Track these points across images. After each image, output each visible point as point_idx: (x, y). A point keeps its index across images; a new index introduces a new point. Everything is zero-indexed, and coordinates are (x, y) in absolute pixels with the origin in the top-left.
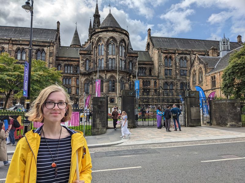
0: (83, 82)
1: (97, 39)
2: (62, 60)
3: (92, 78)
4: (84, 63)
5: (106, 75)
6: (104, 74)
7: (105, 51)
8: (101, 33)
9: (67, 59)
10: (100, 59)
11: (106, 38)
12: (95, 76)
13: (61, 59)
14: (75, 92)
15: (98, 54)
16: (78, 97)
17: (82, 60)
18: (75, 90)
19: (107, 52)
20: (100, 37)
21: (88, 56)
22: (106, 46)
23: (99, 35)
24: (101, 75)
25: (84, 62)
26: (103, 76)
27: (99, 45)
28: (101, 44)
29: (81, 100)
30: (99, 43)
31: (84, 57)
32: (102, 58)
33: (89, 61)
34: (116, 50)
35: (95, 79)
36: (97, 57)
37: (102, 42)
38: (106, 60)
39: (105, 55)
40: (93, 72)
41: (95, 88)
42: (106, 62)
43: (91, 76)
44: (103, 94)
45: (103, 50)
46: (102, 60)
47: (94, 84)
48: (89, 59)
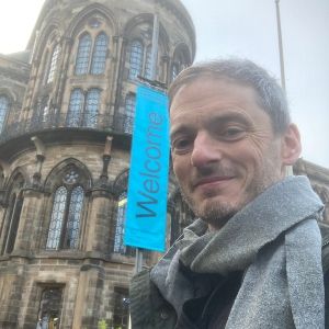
1: (76, 10)
3: (18, 175)
5: (106, 160)
6: (96, 156)
7: (114, 60)
10: (79, 88)
11: (124, 11)
12: (41, 159)
15: (71, 67)
19: (122, 64)
21: (8, 83)
22: (121, 40)
24: (80, 159)
26: (89, 166)
27: (86, 33)
28: (93, 32)
30: (87, 28)
32: (96, 84)
33: (10, 105)
34: (160, 72)
35: (37, 176)
36: (68, 81)
37: (104, 27)
38: (114, 98)
39: (108, 77)
40: (33, 139)
41: (26, 222)
42: (111, 104)
43: (14, 166)
44: (73, 261)
45: (104, 54)
46: (91, 96)
47: (26, 201)
48: (13, 94)
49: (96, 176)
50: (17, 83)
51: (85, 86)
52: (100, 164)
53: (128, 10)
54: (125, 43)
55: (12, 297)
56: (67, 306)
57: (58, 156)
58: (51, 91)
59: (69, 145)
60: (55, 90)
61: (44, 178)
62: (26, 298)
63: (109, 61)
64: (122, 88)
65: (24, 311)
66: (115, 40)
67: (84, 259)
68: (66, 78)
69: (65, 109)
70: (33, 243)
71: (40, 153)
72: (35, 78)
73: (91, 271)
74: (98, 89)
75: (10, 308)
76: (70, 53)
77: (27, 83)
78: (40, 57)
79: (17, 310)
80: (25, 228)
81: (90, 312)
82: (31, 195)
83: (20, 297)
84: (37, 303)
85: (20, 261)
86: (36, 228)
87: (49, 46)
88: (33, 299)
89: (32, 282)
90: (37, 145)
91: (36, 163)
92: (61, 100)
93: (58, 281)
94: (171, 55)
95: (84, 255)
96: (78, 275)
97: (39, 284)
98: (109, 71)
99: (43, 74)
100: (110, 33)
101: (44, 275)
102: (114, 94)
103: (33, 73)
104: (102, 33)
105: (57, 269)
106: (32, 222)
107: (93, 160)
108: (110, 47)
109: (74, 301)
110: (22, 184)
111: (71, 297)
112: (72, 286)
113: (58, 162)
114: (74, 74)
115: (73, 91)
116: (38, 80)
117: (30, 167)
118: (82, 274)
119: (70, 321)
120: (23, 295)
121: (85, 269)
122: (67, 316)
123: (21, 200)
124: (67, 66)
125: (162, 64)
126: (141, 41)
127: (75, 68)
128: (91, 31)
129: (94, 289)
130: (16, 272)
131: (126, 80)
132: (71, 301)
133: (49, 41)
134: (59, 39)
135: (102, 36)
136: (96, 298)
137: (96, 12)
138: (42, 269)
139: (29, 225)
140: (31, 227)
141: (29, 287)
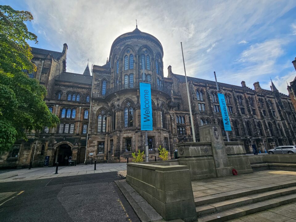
0: (95, 112)
1: (122, 48)
2: (64, 86)
3: (113, 105)
4: (99, 84)
5: (138, 97)
6: (135, 97)
7: (136, 63)
8: (129, 40)
9: (72, 84)
10: (127, 75)
11: (137, 45)
12: (119, 100)
13: (63, 83)
14: (81, 130)
15: (123, 68)
16: (84, 138)
17: (96, 80)
18: (81, 128)
19: (139, 64)
20: (128, 45)
21: (105, 76)
22: (137, 56)
23: (126, 42)
24: (130, 98)
25: (99, 82)
27: (126, 55)
28: (128, 55)
29: (91, 142)
30: (126, 54)
31: (99, 76)
32: (131, 73)
33: (107, 83)
34: (152, 64)
35: (118, 105)
36: (123, 73)
37: (131, 52)
38: (138, 76)
39: (135, 69)
40: (115, 94)
41: (117, 120)
42: (137, 78)
43: (111, 103)
44: (133, 130)
45: (132, 62)
46: (131, 76)
47: (116, 114)
48: (107, 79)
49: (136, 103)
50: (108, 75)
51: (128, 74)
52: (136, 99)
53: (138, 45)
54: (139, 57)
55: (117, 143)
56: (133, 144)
57: (124, 98)
58: (118, 77)
59: (126, 94)
60: (119, 76)
61: (120, 106)
62: (121, 142)
63: (134, 64)
64: (140, 72)
65: (121, 146)
66: (136, 56)
67: (136, 129)
68: (122, 72)
69: (123, 82)
70: (120, 126)
71: (118, 98)
72: (113, 73)
73: (138, 133)
74: (133, 74)
75: (117, 146)
76: (122, 63)
77: (111, 74)
78: (113, 65)
79: (119, 146)
80: (117, 122)
81: (140, 144)
82: (117, 112)
83: (119, 142)
84: (125, 144)
85: (118, 132)
86: (121, 121)
87: (115, 61)
88: (123, 142)
89: (122, 138)
90: (117, 95)
91: (117, 101)
92: (122, 80)
93: (129, 137)
94: (154, 57)
95: (136, 128)
96: (135, 134)
97: (124, 138)
98: (135, 67)
99: (115, 71)
100: (134, 54)
101: (125, 135)
102: (137, 75)
103: (112, 71)
104: (131, 54)
105: (128, 133)
106: (119, 120)
107: (134, 98)
108: (134, 59)
109: (135, 142)
110: (114, 108)
111: (134, 141)
112: (134, 137)
113: (124, 100)
114: (124, 70)
115: (125, 76)
116: (114, 73)
117: (116, 103)
118: (136, 134)
119: (135, 148)
120: (120, 142)
121: (136, 132)
122: (134, 146)
123: (115, 113)
124: (122, 68)
125: (152, 61)
126: (144, 54)
127: (124, 68)
128: (127, 54)
129: (140, 138)
130: (117, 135)
131: (141, 69)
132: (134, 142)
133: (115, 59)
134: (118, 59)
135: (131, 56)
136: (141, 140)
137: (128, 47)
138: (124, 133)
139: (118, 121)
140: (119, 121)
141: (122, 139)
